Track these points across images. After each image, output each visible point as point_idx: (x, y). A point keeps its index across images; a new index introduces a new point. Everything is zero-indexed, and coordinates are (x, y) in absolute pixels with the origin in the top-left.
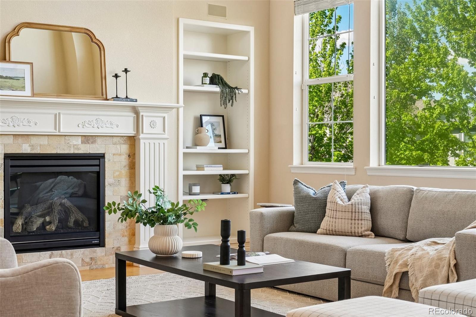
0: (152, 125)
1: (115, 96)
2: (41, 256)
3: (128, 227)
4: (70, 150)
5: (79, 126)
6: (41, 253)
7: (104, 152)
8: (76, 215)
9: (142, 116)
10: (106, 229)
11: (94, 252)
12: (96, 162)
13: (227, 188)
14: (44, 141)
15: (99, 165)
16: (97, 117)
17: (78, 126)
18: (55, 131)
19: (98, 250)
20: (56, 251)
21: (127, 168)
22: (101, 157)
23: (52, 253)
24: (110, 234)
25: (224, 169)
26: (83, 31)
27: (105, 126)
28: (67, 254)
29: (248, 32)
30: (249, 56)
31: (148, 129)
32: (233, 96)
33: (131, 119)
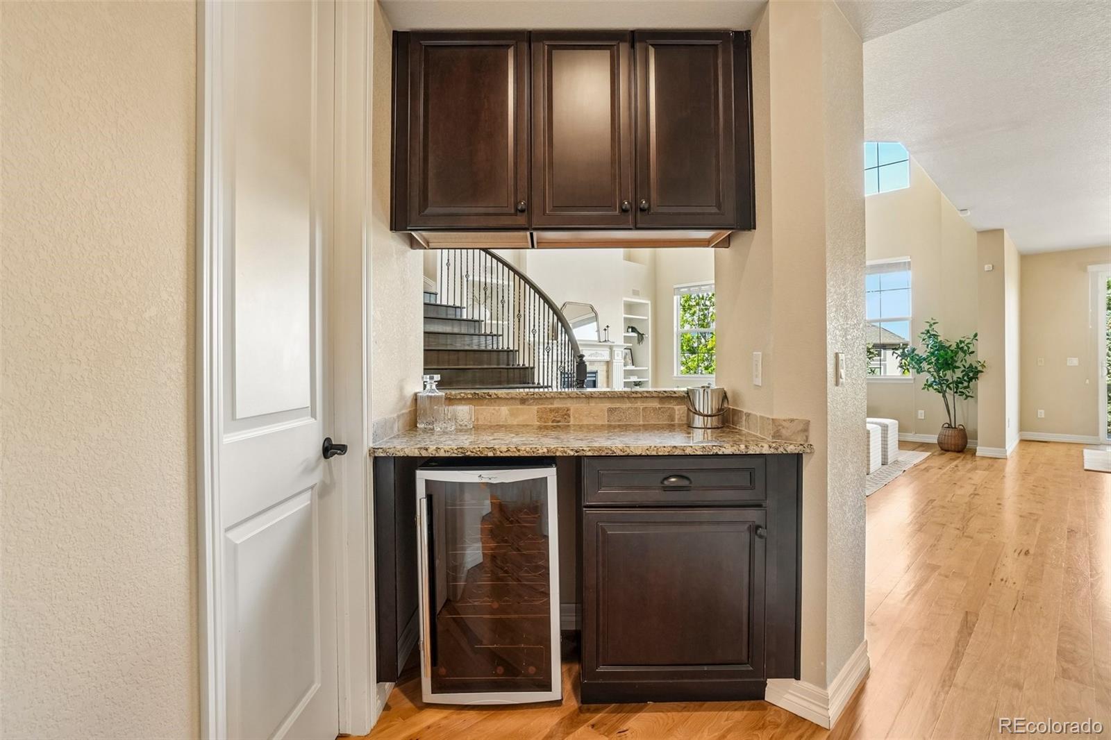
0: (617, 355)
1: (605, 340)
7: (598, 370)
26: (590, 305)
27: (599, 356)
29: (647, 304)
30: (649, 317)
31: (616, 357)
32: (642, 339)
33: (608, 352)
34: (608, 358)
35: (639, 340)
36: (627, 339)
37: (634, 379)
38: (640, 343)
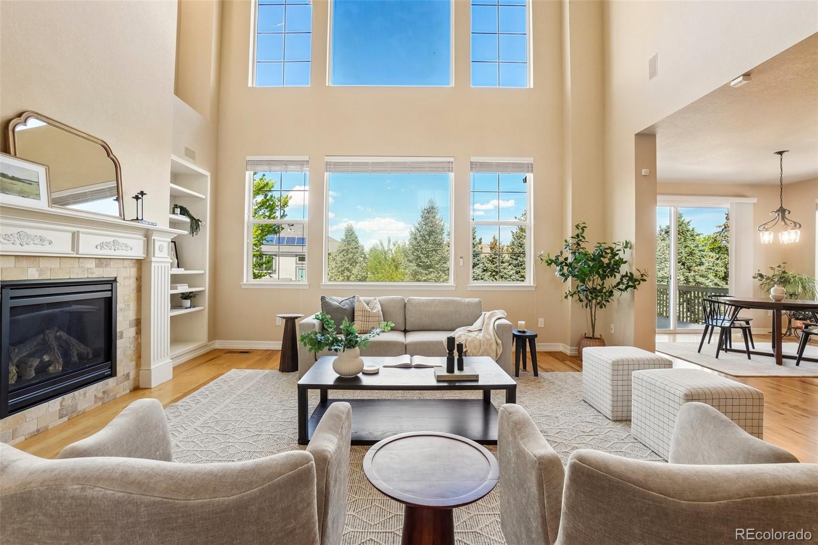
0: (160, 248)
1: (136, 218)
2: (51, 407)
3: (136, 351)
4: (84, 275)
5: (98, 247)
6: (50, 402)
7: (116, 276)
8: (78, 347)
9: (154, 240)
10: (118, 357)
11: (107, 384)
12: (108, 287)
13: (188, 303)
14: (55, 264)
15: (111, 290)
16: (115, 238)
17: (96, 247)
18: (72, 252)
19: (111, 381)
20: (67, 395)
21: (135, 291)
22: (113, 282)
23: (63, 398)
24: (121, 361)
25: (190, 287)
26: (100, 142)
27: (121, 248)
28: (80, 394)
29: (206, 176)
30: (206, 195)
31: (157, 253)
32: (198, 226)
33: (142, 242)
34: (139, 253)
35: (191, 227)
36: (173, 224)
37: (183, 288)
38: (193, 233)
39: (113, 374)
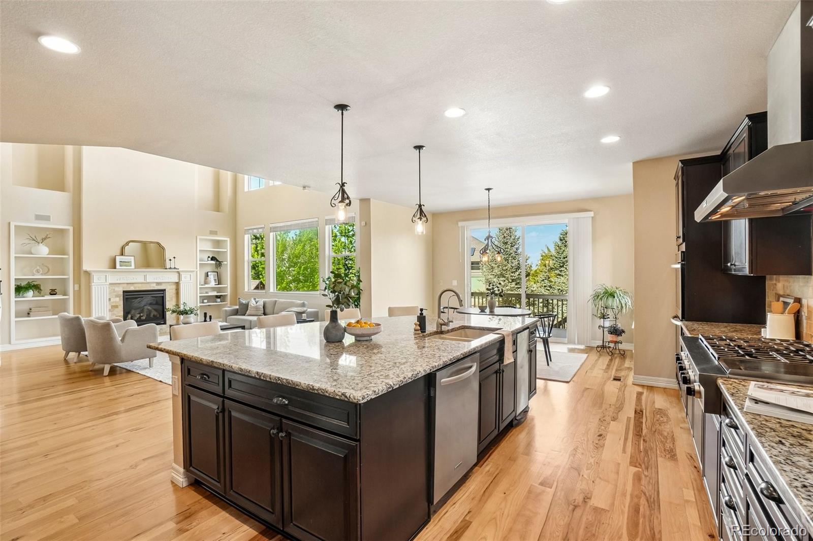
0: (185, 278)
1: (170, 268)
3: (174, 316)
4: (151, 288)
7: (166, 289)
8: (154, 312)
9: (181, 274)
11: (162, 326)
12: (162, 292)
13: (219, 300)
14: (140, 285)
15: (163, 294)
16: (162, 276)
17: (154, 279)
18: (145, 281)
19: (164, 326)
21: (175, 294)
22: (164, 290)
24: (168, 319)
25: (217, 293)
26: (156, 243)
27: (166, 279)
29: (227, 241)
30: (228, 250)
32: (221, 264)
33: (176, 276)
34: (175, 280)
35: (217, 265)
38: (217, 267)
39: (165, 323)
